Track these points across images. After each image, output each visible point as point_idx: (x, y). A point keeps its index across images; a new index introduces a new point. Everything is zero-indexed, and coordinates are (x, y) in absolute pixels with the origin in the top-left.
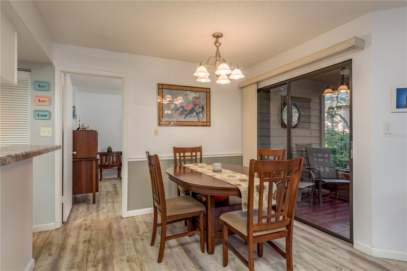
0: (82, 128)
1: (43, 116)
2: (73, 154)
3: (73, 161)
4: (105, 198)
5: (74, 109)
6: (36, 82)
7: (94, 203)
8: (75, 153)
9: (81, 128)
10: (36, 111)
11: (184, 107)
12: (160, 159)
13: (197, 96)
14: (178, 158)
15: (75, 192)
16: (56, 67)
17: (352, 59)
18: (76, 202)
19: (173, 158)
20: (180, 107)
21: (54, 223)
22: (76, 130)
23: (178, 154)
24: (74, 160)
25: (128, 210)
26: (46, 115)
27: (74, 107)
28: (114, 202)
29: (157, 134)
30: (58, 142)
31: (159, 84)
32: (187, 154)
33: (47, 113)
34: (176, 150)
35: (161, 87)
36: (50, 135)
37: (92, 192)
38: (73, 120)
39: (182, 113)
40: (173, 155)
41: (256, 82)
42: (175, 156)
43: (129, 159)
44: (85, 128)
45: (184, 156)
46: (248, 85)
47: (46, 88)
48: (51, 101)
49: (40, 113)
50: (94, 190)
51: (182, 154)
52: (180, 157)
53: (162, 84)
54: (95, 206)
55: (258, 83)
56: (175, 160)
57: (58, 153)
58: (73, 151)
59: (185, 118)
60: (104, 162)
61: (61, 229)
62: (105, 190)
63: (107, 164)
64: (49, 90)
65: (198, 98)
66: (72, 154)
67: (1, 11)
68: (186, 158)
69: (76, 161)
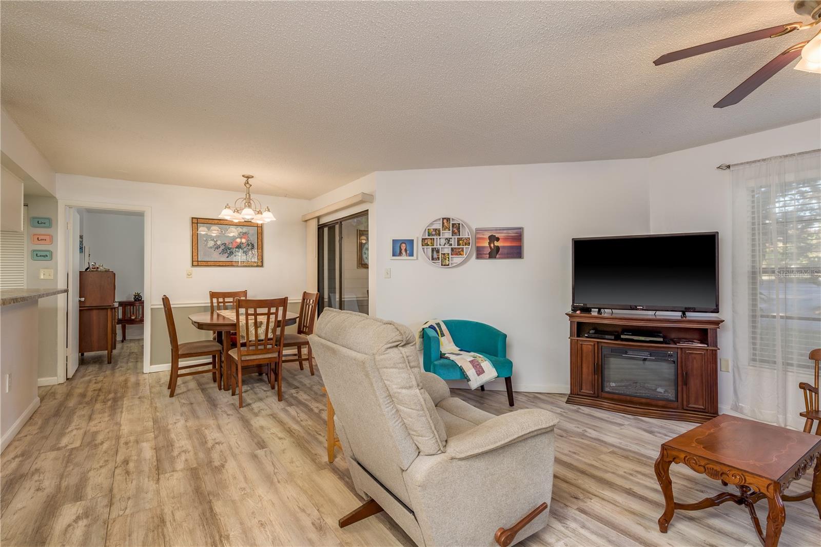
0: (93, 267)
1: (43, 256)
2: (80, 301)
3: (80, 310)
4: (125, 359)
5: (81, 240)
6: (34, 218)
7: (109, 362)
8: (83, 299)
9: (91, 267)
10: (34, 251)
11: (227, 244)
12: (172, 306)
13: (244, 232)
14: (215, 304)
15: (82, 350)
16: (59, 201)
17: (368, 210)
18: (83, 362)
19: (210, 305)
20: (222, 245)
21: (56, 378)
22: (84, 270)
23: (215, 300)
24: (81, 308)
25: (151, 364)
26: (47, 256)
27: (81, 237)
28: (137, 362)
29: (190, 276)
30: (61, 285)
31: (192, 218)
32: (227, 300)
33: (47, 253)
34: (213, 295)
35: (195, 221)
36: (52, 277)
37: (107, 350)
38: (80, 255)
39: (224, 251)
40: (209, 301)
41: (316, 217)
42: (212, 302)
43: (152, 305)
44: (98, 268)
45: (224, 302)
46: (310, 219)
47: (47, 224)
48: (51, 239)
49: (39, 254)
50: (109, 347)
51: (221, 300)
52: (218, 303)
53: (197, 218)
54: (110, 366)
55: (318, 218)
56: (212, 306)
57: (61, 298)
58: (80, 297)
59: (227, 257)
60: (129, 316)
61: (65, 384)
62: (128, 351)
63: (133, 318)
64: (50, 226)
65: (245, 233)
66: (78, 300)
67: (1, 164)
68: (226, 304)
69: (84, 310)
